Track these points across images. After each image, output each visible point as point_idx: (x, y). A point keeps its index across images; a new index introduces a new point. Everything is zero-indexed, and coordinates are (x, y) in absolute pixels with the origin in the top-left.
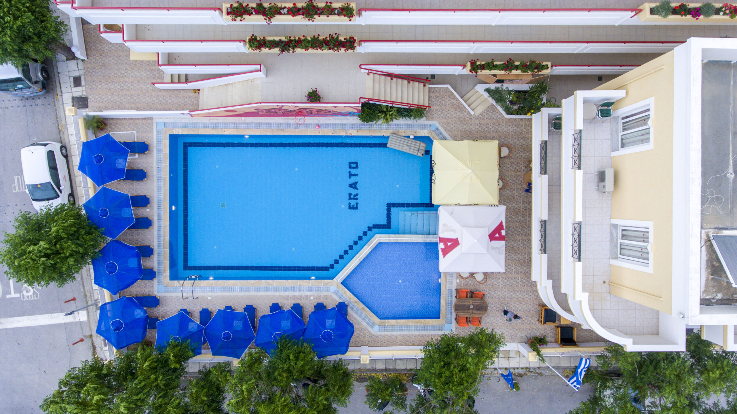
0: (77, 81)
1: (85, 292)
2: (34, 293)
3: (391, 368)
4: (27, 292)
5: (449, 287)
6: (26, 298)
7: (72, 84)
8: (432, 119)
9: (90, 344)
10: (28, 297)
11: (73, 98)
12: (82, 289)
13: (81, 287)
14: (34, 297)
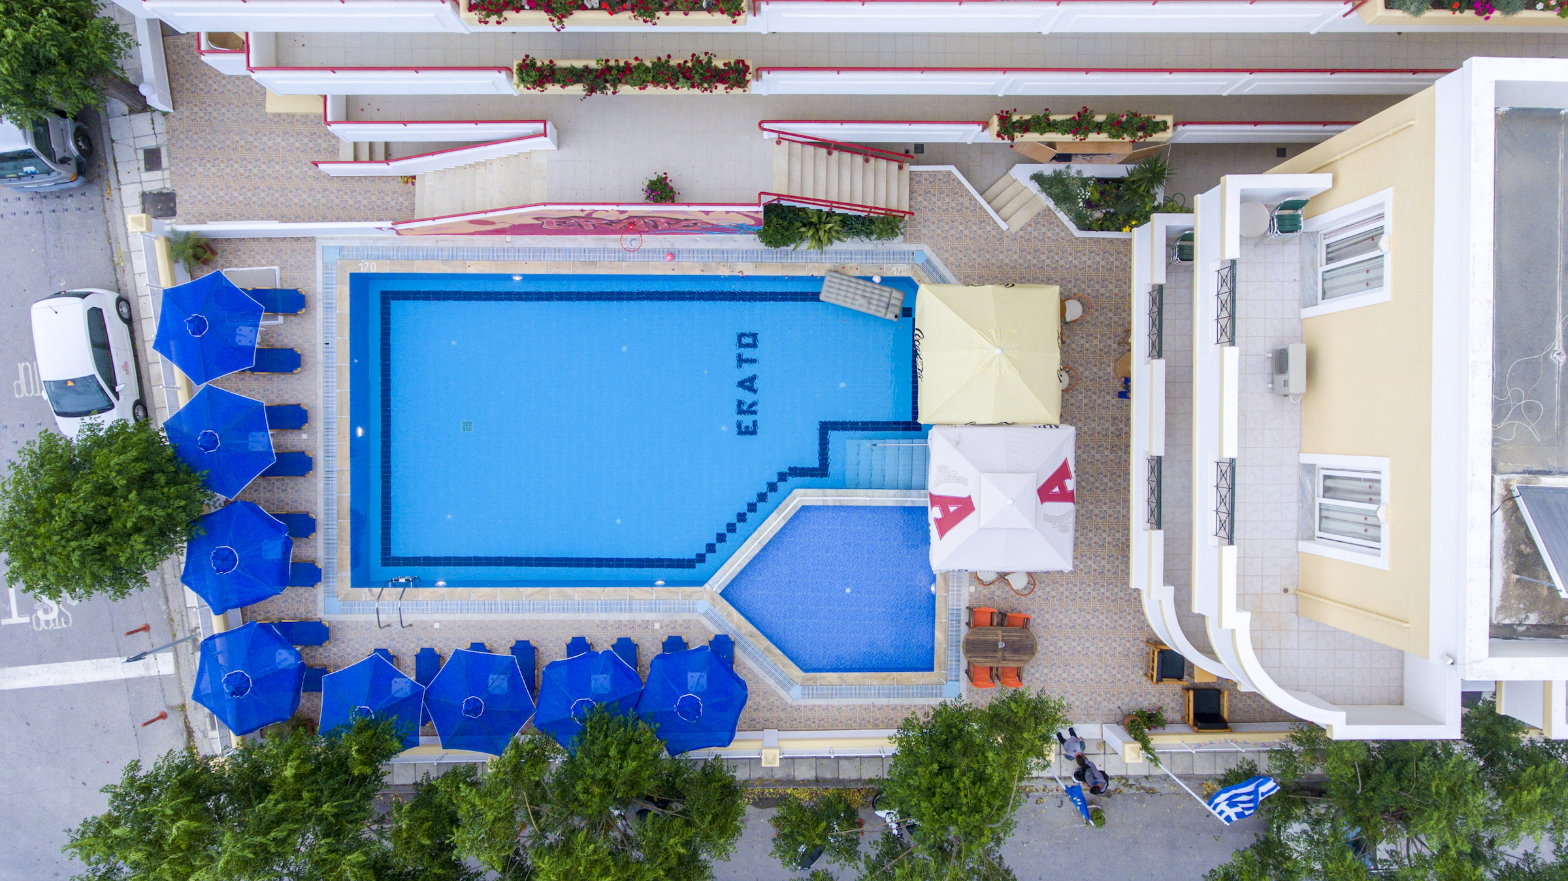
0: (152, 159)
1: (169, 613)
2: (61, 614)
3: (829, 776)
4: (46, 612)
5: (952, 604)
6: (43, 626)
7: (142, 165)
8: (918, 239)
9: (181, 724)
10: (47, 622)
11: (144, 196)
12: (164, 607)
13: (161, 601)
14: (60, 624)
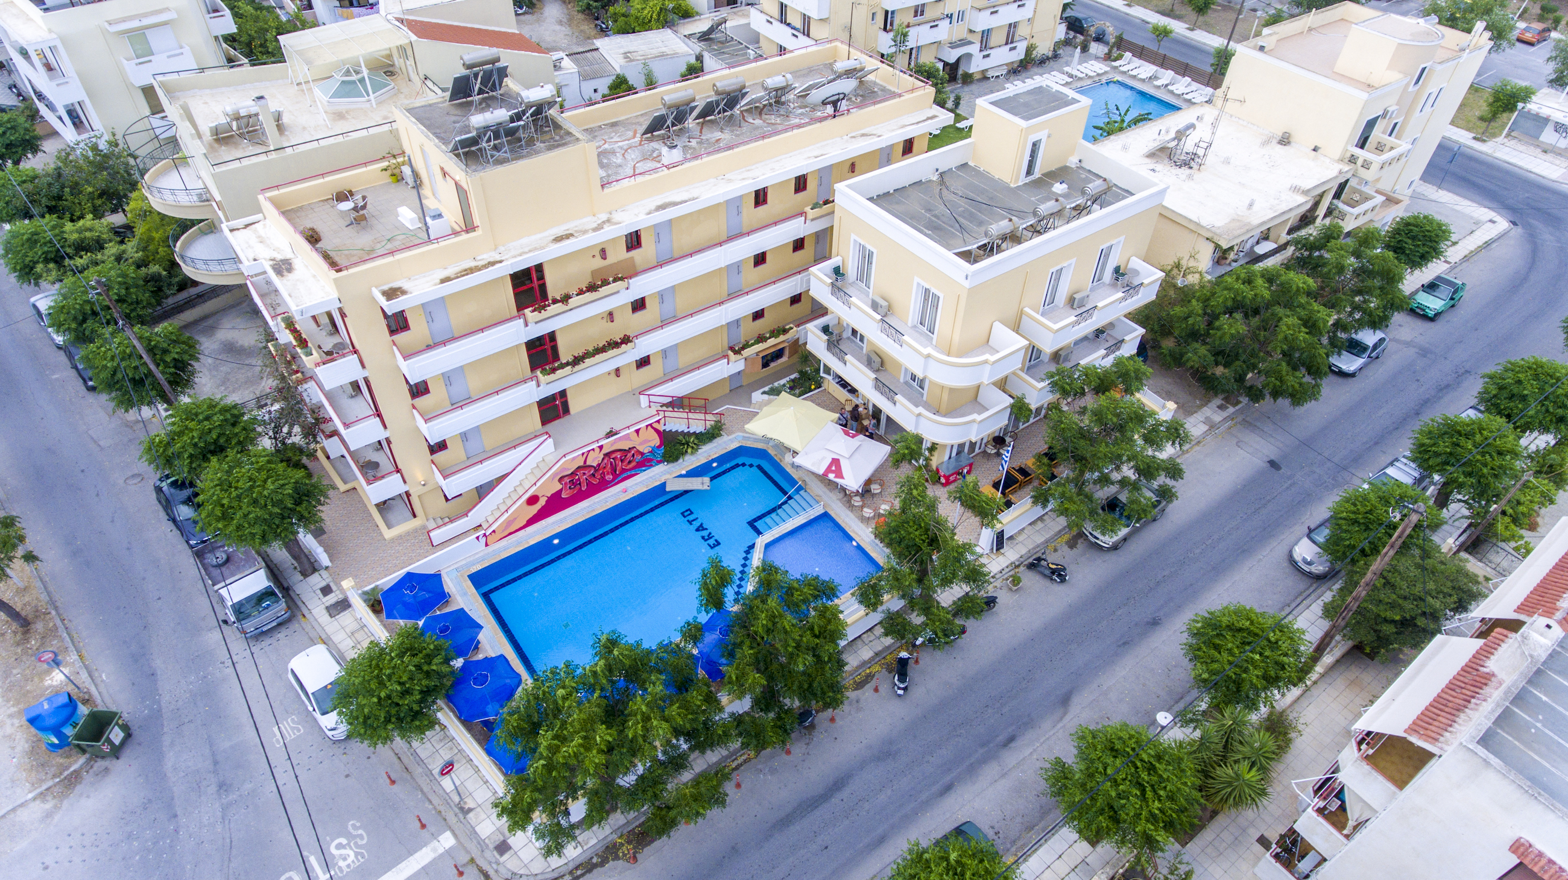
0: (326, 590)
1: (435, 808)
2: (357, 854)
4: (345, 859)
5: (868, 540)
6: (346, 870)
7: (321, 596)
8: (732, 432)
9: (476, 871)
10: (348, 866)
11: (327, 608)
14: (358, 860)
